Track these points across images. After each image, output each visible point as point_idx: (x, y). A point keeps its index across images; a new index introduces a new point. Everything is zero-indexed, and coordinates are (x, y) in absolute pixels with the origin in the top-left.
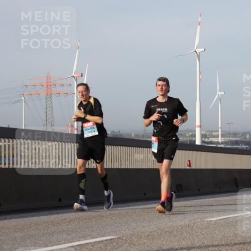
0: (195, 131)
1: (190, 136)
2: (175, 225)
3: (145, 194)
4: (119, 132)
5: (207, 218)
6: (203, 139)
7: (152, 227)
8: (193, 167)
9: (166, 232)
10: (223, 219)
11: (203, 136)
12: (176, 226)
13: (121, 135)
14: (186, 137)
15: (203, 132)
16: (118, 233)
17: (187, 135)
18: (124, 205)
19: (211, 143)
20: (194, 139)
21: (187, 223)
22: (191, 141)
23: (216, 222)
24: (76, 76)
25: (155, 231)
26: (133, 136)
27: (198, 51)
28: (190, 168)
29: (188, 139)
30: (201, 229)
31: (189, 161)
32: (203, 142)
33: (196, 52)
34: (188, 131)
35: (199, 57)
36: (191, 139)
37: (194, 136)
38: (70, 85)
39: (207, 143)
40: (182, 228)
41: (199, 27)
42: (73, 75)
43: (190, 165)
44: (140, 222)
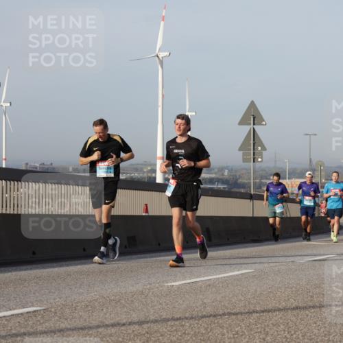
0: (156, 165)
2: (123, 292)
3: (84, 250)
4: (51, 164)
5: (167, 283)
7: (92, 294)
8: (151, 213)
9: (111, 300)
10: (189, 283)
12: (125, 293)
13: (54, 168)
14: (144, 172)
16: (45, 302)
17: (145, 170)
18: (55, 265)
20: (154, 175)
21: (141, 289)
22: (150, 178)
23: (179, 287)
25: (96, 300)
26: (71, 169)
27: (161, 55)
28: (147, 214)
29: (145, 175)
30: (158, 296)
31: (146, 205)
33: (158, 56)
34: (146, 164)
35: (161, 63)
36: (149, 175)
37: (155, 171)
40: (133, 296)
41: (162, 23)
43: (147, 211)
44: (76, 288)
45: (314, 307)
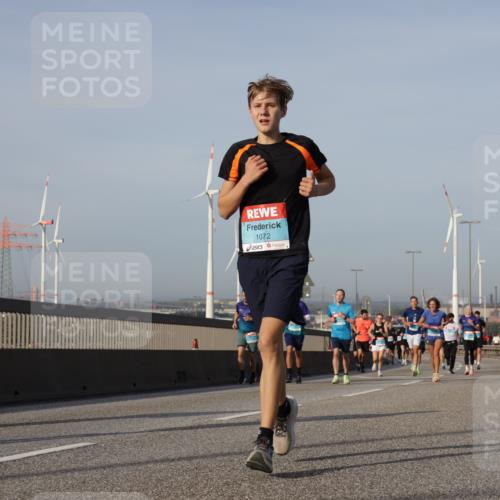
0: (205, 300)
1: (198, 307)
3: (134, 385)
6: (216, 311)
8: (200, 348)
11: (216, 306)
14: (194, 307)
15: (216, 302)
17: (195, 305)
19: (227, 315)
20: (203, 310)
22: (200, 312)
23: (228, 422)
24: (44, 223)
27: (211, 192)
28: (196, 349)
29: (195, 310)
31: (196, 340)
32: (215, 314)
33: (208, 194)
34: (196, 300)
36: (199, 310)
37: (204, 306)
38: (36, 235)
39: (221, 316)
41: (211, 161)
42: (40, 221)
43: (196, 346)
45: (360, 441)
